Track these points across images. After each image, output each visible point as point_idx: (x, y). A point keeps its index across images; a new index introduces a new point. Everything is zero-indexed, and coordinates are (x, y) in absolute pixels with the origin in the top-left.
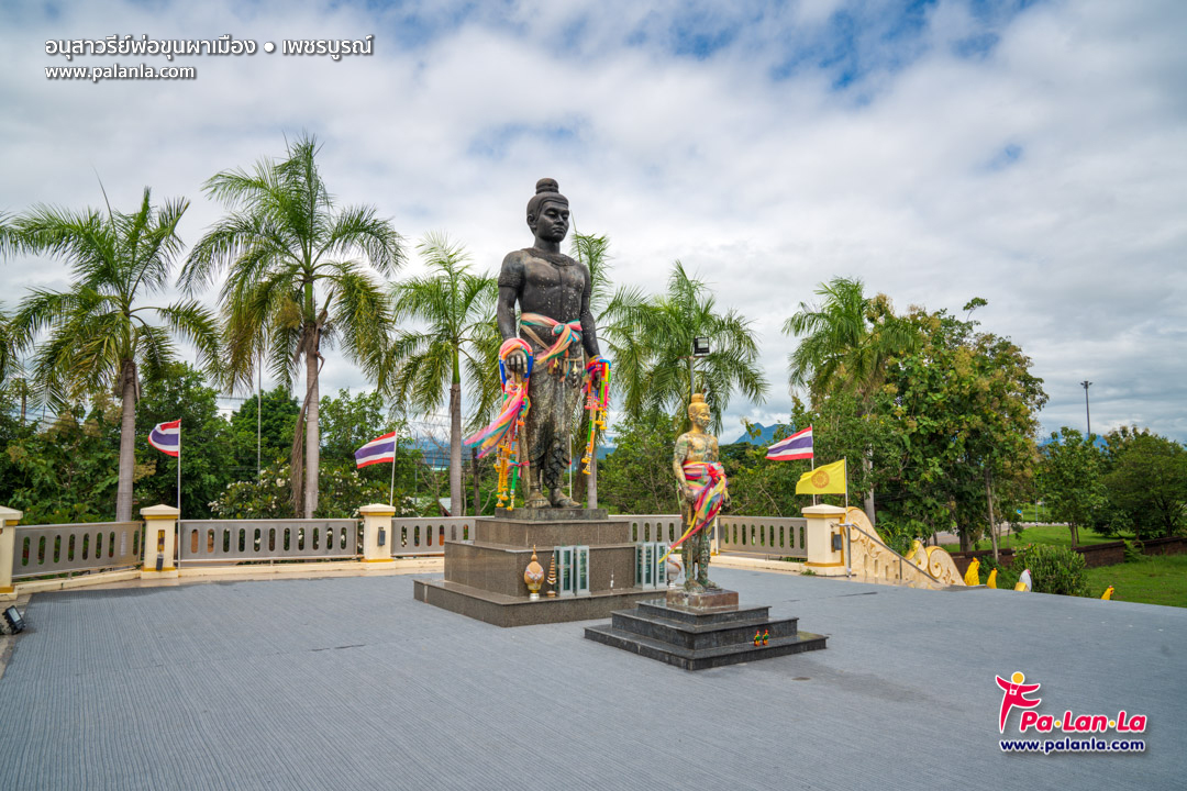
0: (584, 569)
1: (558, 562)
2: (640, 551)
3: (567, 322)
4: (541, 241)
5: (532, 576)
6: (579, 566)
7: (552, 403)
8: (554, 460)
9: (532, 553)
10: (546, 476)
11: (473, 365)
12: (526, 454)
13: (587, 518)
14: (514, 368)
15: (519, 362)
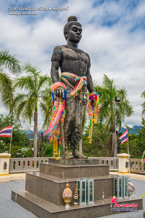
0: (91, 191)
1: (79, 187)
2: (116, 181)
3: (81, 76)
4: (70, 42)
5: (66, 195)
6: (89, 189)
7: (74, 112)
8: (75, 137)
9: (66, 183)
10: (72, 144)
11: (42, 106)
12: (63, 134)
13: (90, 164)
14: (58, 95)
15: (60, 92)
